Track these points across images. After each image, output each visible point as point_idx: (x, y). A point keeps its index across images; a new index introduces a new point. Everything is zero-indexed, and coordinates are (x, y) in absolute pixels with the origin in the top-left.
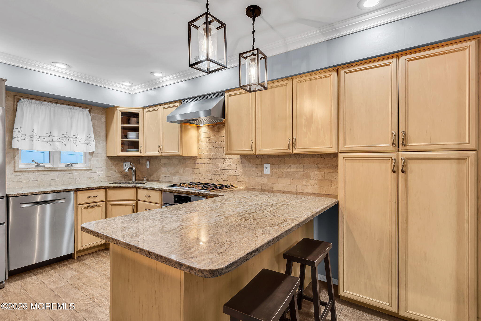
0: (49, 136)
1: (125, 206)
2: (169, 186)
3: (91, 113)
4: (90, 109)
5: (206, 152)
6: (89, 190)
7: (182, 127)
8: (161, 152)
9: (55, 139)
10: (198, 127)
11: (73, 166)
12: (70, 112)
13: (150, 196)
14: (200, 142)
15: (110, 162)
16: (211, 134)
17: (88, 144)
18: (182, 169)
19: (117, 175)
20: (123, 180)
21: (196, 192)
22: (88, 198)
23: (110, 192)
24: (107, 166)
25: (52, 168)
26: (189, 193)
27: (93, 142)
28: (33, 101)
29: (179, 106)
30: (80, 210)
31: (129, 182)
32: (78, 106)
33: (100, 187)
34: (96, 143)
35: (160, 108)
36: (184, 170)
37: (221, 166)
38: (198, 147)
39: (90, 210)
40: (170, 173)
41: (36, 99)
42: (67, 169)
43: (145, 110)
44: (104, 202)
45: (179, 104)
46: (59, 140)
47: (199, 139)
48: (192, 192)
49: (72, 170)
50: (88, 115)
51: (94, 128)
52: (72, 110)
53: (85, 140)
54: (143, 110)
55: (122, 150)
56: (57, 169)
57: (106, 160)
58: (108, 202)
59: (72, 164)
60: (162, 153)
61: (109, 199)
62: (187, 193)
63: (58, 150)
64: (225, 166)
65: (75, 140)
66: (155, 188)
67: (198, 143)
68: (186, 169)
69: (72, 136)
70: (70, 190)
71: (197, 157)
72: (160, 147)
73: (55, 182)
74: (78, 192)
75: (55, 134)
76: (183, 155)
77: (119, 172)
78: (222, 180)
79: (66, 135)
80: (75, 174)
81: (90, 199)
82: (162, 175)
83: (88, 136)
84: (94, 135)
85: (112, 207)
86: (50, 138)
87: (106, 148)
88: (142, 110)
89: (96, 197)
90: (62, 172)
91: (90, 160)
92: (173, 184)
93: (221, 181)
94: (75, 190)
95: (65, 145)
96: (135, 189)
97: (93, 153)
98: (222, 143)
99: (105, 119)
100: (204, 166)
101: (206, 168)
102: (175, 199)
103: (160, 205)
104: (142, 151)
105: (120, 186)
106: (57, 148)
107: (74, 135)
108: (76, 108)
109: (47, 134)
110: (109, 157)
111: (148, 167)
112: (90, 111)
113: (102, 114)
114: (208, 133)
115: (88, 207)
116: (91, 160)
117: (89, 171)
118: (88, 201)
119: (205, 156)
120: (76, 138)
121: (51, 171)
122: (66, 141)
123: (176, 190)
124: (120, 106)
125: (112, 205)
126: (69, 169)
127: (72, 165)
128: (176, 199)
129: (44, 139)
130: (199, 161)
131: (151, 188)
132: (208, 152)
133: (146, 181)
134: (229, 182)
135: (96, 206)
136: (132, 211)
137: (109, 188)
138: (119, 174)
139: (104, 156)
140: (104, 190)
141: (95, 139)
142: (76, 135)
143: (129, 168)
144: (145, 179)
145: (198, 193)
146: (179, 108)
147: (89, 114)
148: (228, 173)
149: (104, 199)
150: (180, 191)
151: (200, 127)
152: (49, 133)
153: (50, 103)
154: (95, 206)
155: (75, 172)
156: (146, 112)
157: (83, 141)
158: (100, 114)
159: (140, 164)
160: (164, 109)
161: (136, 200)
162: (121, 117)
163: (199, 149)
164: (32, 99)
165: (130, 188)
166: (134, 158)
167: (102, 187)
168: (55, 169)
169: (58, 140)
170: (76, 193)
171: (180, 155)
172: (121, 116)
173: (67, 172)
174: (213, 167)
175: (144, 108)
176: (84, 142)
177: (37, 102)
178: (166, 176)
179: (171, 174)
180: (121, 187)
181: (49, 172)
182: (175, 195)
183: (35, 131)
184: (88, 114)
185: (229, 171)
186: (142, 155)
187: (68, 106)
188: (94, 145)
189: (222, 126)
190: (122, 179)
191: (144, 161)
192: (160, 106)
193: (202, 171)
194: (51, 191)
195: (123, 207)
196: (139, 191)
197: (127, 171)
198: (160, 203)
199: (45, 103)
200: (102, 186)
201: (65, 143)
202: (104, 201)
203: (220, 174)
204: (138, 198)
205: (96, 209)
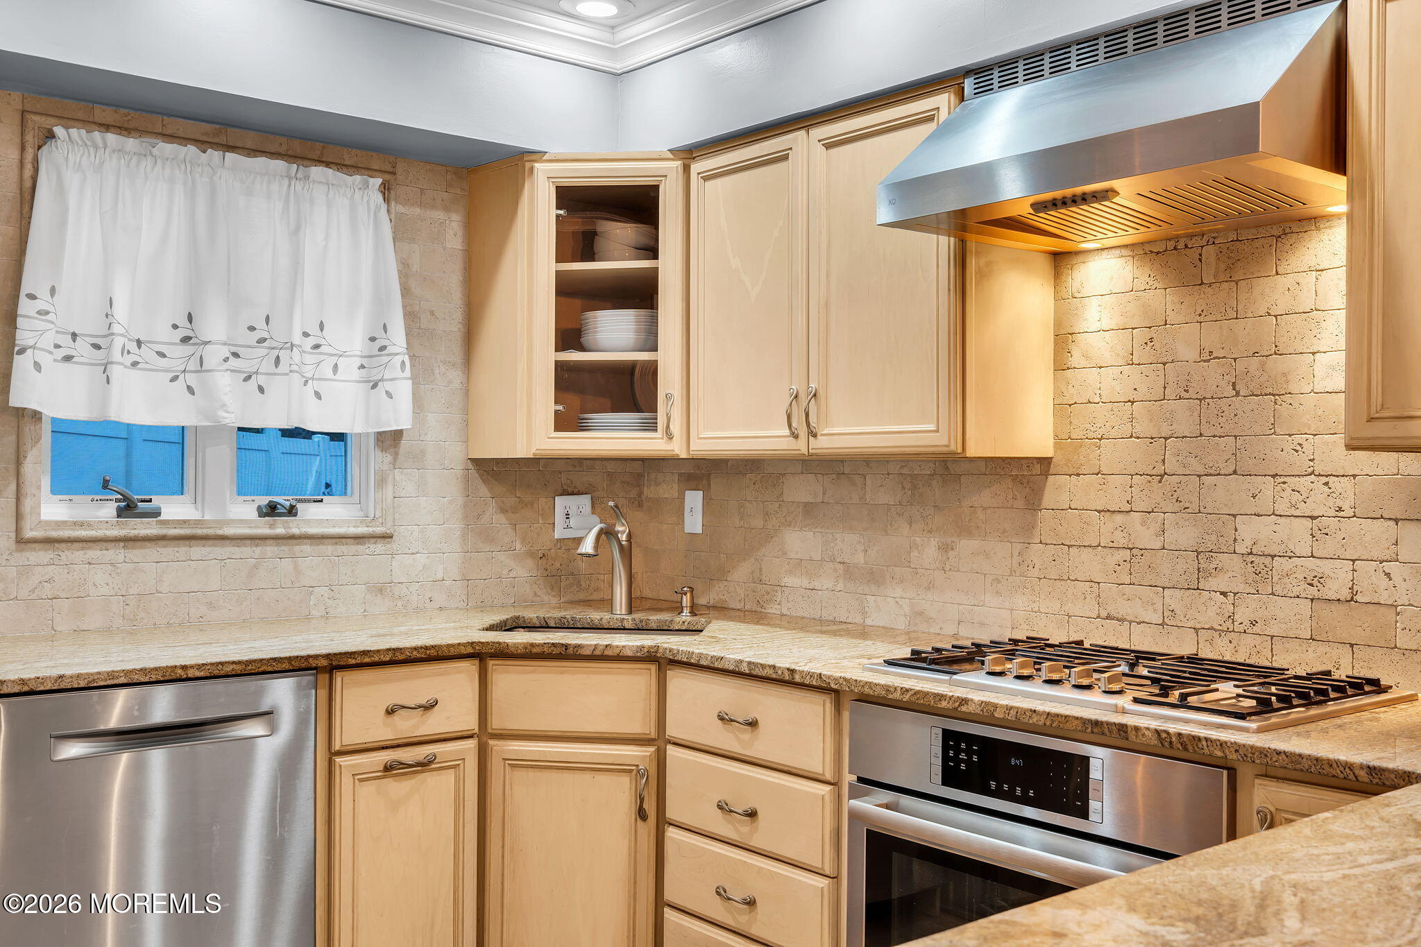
0: (186, 340)
1: (587, 776)
2: (889, 663)
3: (393, 203)
4: (387, 177)
5: (1127, 429)
6: (392, 663)
7: (961, 260)
8: (803, 432)
9: (214, 355)
10: (1060, 260)
11: (295, 515)
12: (288, 194)
13: (753, 724)
14: (1076, 359)
15: (484, 491)
16: (1163, 300)
17: (374, 386)
18: (934, 542)
19: (522, 572)
20: (554, 601)
21: (1137, 729)
22: (390, 712)
23: (505, 678)
24: (471, 516)
25: (198, 523)
26: (1068, 726)
27: (398, 373)
28: (111, 138)
29: (943, 115)
30: (345, 784)
31: (595, 616)
32: (328, 164)
33: (452, 646)
34: (415, 379)
35: (800, 142)
36: (945, 548)
37: (1251, 532)
38: (1058, 393)
39: (396, 787)
40: (841, 566)
41: (126, 129)
42: (266, 531)
43: (697, 167)
44: (471, 744)
45: (942, 101)
46: (233, 362)
47: (1063, 339)
48: (1097, 723)
49: (293, 537)
50: (375, 214)
51: (406, 291)
52: (299, 187)
53: (358, 362)
54: (687, 169)
55: (564, 423)
56: (220, 532)
57: (467, 480)
58: (491, 742)
59: (294, 503)
60: (815, 436)
61: (497, 722)
62: (1057, 725)
63: (227, 421)
64: (1297, 534)
65: (309, 359)
66: (792, 671)
67: (1061, 366)
68: (967, 545)
69: (297, 338)
70: (296, 664)
71: (1045, 462)
72: (803, 400)
73: (211, 605)
74: (339, 677)
75: (215, 327)
76: (971, 452)
77: (531, 554)
78: (1256, 629)
79: (266, 335)
80: (311, 560)
81: (396, 718)
82: (789, 580)
83: (373, 339)
84: (408, 334)
85: (520, 774)
86: (187, 349)
87: (466, 411)
88: (681, 170)
89: (429, 707)
90: (246, 550)
91: (381, 482)
92: (914, 652)
93: (1249, 640)
94: (324, 663)
95: (261, 389)
96: (653, 667)
97: (397, 435)
98: (1263, 365)
99: (460, 233)
100: (1106, 529)
101: (1120, 540)
102: (951, 759)
103: (828, 788)
104: (676, 428)
105: (566, 646)
106: (224, 406)
107: (306, 335)
108: (317, 171)
109: (175, 327)
110: (478, 463)
111: (694, 522)
112: (385, 189)
113: (446, 209)
114: (1138, 299)
115: (388, 768)
116: (390, 479)
117: (379, 547)
118: (384, 732)
119: (1111, 455)
120: (317, 347)
121: (193, 542)
122: (267, 366)
123: (964, 701)
124: (553, 149)
125: (517, 764)
126: (280, 531)
127: (292, 507)
128: (958, 762)
129: (162, 355)
130: (1058, 491)
131: (768, 672)
132: (1139, 429)
133: (693, 613)
134: (1322, 648)
135: (430, 762)
136: (634, 809)
137: (504, 654)
138: (530, 563)
139: (456, 455)
140: (469, 669)
141: (413, 357)
142: (314, 330)
143: (601, 532)
144: (686, 600)
145: (1157, 732)
146: (947, 130)
147: (384, 207)
148: (1316, 580)
149: (470, 722)
150: (996, 706)
151: (1075, 260)
152: (182, 322)
153: (192, 149)
154: (424, 765)
155: (306, 548)
156: (706, 179)
157: (349, 369)
158: (433, 207)
159: (640, 505)
160: (828, 146)
161: (659, 740)
162: (558, 216)
163: (1063, 408)
164: (106, 127)
165: (619, 658)
166: (611, 467)
167: (464, 651)
168: (211, 532)
169: (226, 360)
170: (324, 678)
171: (953, 447)
172: (554, 212)
173: (270, 549)
174: (1184, 535)
175: (689, 153)
176: (357, 374)
177: (131, 143)
178: (816, 584)
179: (849, 572)
180: (570, 651)
181: (182, 551)
182: (947, 735)
183: (120, 312)
184: (378, 208)
185: (1325, 567)
186: (677, 448)
187: (279, 165)
188: (404, 389)
189: (1257, 244)
190: (546, 598)
191: (666, 490)
192: (802, 133)
193: (1089, 564)
194: (200, 667)
195: (578, 776)
196: (678, 681)
197: (588, 547)
198: (829, 776)
199: (168, 148)
200: (465, 645)
201: (262, 380)
202: (470, 737)
203: (1241, 587)
204: (672, 731)
205: (430, 780)
